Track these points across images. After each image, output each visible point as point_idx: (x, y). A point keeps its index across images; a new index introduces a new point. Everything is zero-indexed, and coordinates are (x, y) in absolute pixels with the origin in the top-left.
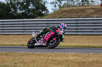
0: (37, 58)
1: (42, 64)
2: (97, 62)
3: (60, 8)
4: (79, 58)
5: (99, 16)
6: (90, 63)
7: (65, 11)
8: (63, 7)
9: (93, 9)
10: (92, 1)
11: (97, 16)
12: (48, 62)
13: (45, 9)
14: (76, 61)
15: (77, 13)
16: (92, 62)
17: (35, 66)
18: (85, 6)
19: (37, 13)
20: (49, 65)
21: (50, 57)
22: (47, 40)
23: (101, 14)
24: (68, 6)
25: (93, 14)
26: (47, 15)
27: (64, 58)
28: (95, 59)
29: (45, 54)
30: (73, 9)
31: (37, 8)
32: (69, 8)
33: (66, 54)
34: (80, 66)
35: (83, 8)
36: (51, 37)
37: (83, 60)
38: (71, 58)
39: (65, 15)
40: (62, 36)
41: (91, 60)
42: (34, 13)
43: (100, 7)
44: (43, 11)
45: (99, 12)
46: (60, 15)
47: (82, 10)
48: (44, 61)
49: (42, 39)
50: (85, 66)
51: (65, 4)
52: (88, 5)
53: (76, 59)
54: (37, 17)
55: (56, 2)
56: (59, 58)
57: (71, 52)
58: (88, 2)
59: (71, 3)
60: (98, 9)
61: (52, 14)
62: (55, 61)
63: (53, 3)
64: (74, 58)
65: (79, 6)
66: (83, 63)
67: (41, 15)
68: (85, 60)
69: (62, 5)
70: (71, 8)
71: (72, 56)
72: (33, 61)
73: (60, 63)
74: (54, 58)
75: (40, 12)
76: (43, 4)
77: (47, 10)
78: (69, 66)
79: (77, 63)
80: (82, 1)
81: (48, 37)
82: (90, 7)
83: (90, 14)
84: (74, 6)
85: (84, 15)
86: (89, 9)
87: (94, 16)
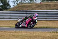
0: (4, 34)
1: (7, 37)
2: (38, 36)
3: (17, 4)
4: (28, 34)
5: (40, 9)
6: (34, 37)
7: (20, 7)
8: (19, 4)
9: (36, 5)
10: (35, 1)
11: (38, 9)
12: (10, 36)
13: (8, 5)
14: (26, 36)
15: (27, 7)
16: (35, 36)
17: (3, 38)
18: (32, 3)
19: (4, 8)
20: (11, 38)
21: (11, 33)
22: (27, 23)
23: (40, 8)
24: (22, 4)
25: (36, 8)
26: (10, 9)
27: (20, 34)
28: (37, 34)
29: (8, 31)
30: (25, 5)
31: (4, 5)
32: (22, 5)
33: (21, 31)
34: (29, 38)
35: (30, 4)
36: (30, 22)
37: (30, 35)
38: (23, 34)
39: (20, 9)
40: (36, 21)
41: (35, 35)
42: (2, 8)
43: (40, 4)
44: (8, 6)
45: (39, 7)
46: (17, 9)
47: (30, 6)
48: (8, 35)
49: (24, 23)
50: (31, 38)
51: (20, 2)
52: (33, 3)
53: (26, 35)
54: (4, 10)
55: (15, 1)
56: (17, 34)
57: (23, 30)
58: (33, 1)
59: (23, 2)
60: (39, 5)
61: (13, 8)
62: (14, 35)
63: (13, 2)
64: (25, 34)
65: (28, 3)
66: (30, 36)
67: (7, 9)
68: (31, 35)
69: (19, 3)
70: (23, 5)
71: (24, 33)
72: (2, 36)
73: (17, 37)
74: (14, 34)
75: (6, 7)
76: (8, 2)
77: (10, 6)
78: (22, 38)
79: (27, 37)
80: (30, 1)
81: (28, 22)
82: (34, 4)
83: (35, 8)
84: (25, 4)
85: (31, 8)
86: (34, 5)
87: (36, 9)
